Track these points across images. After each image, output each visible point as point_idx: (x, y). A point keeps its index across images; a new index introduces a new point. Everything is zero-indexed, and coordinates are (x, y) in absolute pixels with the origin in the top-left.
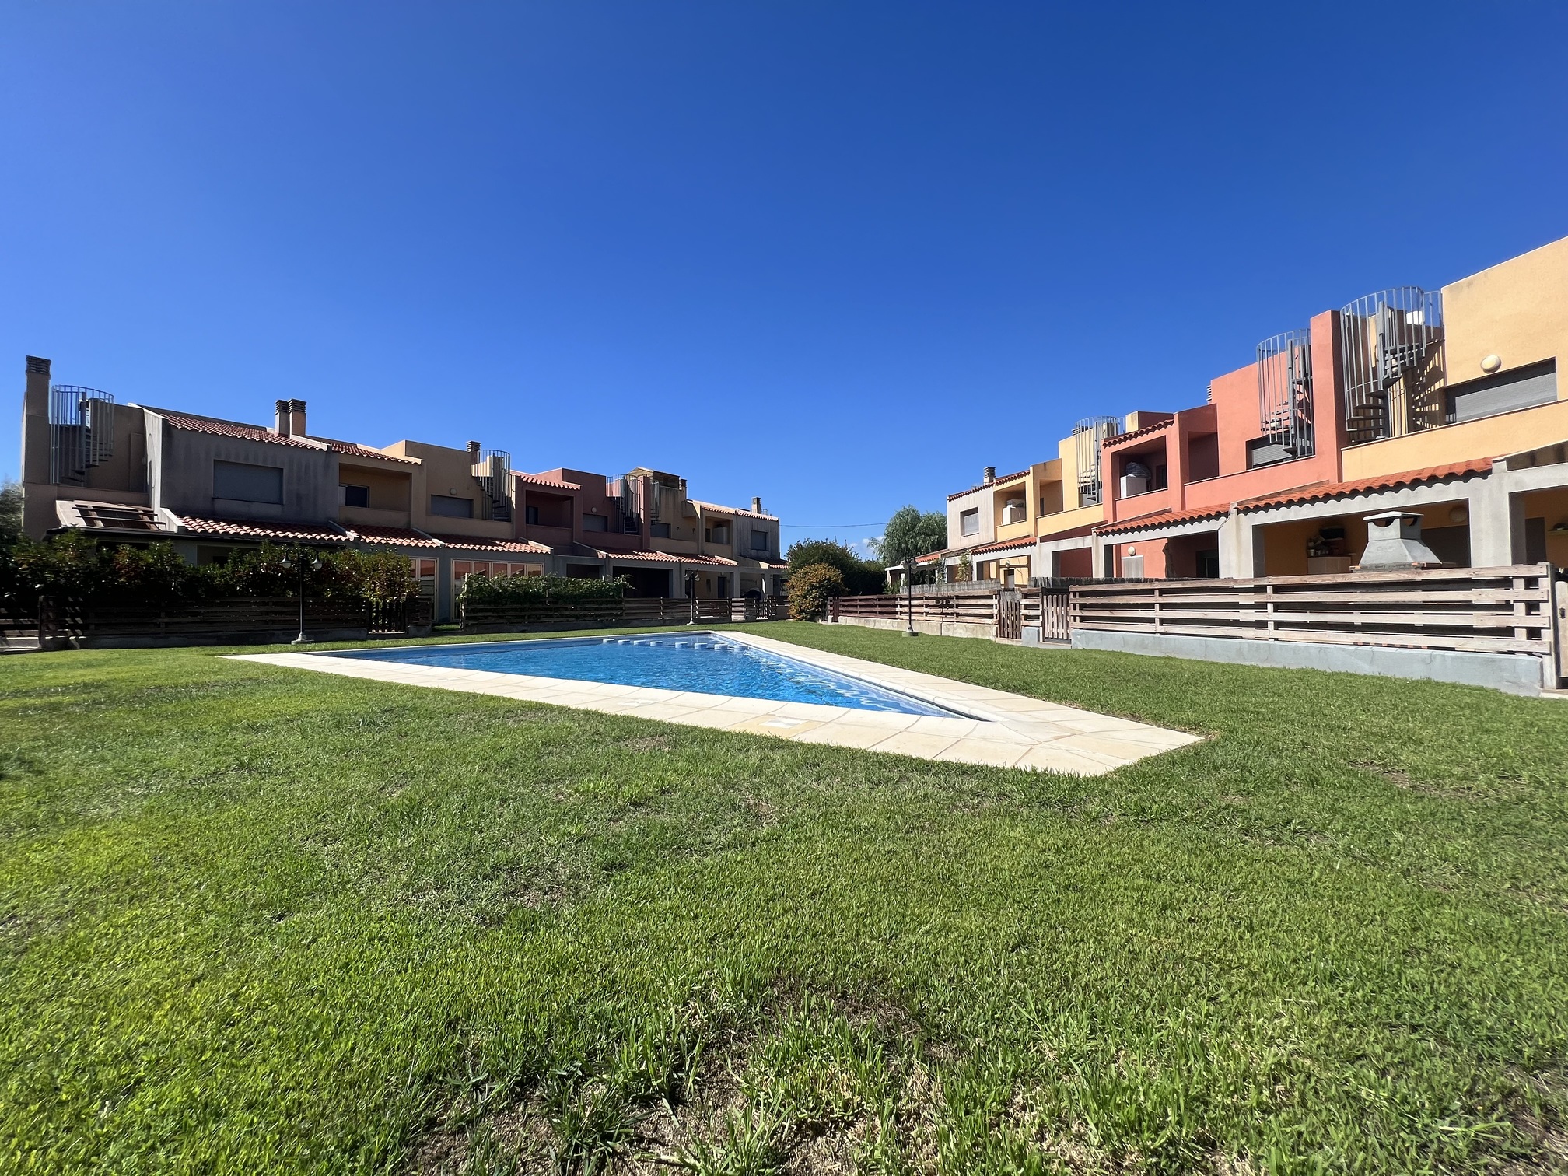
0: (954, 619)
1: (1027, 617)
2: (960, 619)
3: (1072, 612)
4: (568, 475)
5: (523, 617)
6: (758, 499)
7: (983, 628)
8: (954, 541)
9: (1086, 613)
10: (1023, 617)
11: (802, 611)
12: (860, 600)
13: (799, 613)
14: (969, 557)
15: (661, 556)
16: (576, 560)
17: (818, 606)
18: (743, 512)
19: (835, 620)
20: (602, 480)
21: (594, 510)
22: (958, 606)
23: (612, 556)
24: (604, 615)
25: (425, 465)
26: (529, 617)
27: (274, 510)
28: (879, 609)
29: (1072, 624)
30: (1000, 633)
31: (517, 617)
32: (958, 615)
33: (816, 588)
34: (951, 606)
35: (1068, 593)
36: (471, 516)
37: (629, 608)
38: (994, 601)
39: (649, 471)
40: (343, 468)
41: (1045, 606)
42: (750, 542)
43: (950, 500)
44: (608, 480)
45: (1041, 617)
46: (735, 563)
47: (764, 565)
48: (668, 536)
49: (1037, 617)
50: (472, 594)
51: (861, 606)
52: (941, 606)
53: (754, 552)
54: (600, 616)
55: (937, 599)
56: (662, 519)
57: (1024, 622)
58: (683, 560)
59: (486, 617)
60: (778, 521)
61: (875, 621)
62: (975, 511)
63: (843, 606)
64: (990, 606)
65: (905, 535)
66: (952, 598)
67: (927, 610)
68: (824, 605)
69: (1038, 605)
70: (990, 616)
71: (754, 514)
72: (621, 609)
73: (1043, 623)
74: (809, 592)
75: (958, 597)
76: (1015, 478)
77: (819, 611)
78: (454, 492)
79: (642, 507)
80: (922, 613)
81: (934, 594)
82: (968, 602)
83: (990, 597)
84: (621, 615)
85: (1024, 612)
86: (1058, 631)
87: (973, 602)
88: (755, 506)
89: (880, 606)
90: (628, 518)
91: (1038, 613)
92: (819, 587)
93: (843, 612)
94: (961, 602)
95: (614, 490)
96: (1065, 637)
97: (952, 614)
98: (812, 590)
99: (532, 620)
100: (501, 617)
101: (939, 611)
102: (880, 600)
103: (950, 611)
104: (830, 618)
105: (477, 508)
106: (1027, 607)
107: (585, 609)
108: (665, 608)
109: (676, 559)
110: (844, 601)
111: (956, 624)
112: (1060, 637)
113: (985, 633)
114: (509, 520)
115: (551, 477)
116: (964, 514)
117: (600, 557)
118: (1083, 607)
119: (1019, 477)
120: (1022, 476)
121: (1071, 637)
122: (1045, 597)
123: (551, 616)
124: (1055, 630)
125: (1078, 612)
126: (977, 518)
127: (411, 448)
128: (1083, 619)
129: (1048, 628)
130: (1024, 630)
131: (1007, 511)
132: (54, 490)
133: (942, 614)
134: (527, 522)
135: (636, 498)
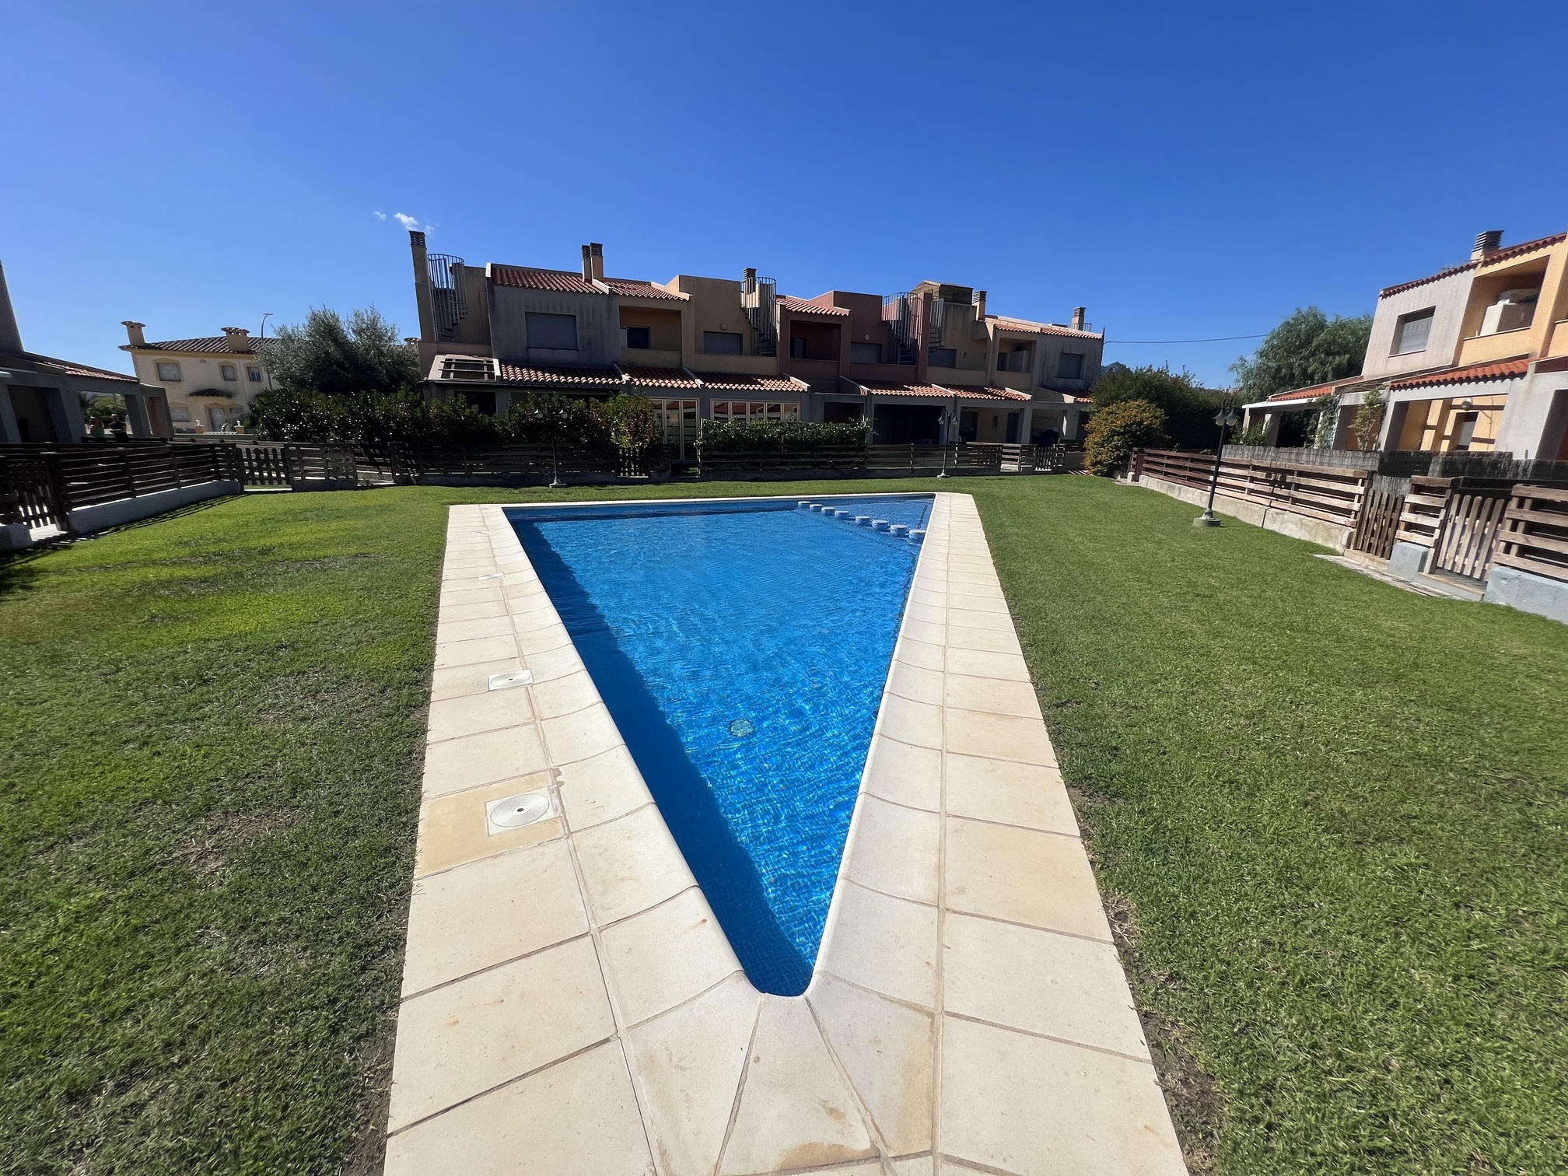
0: (1287, 506)
1: (1410, 527)
2: (1295, 508)
3: (1506, 534)
4: (840, 298)
5: (758, 464)
6: (1082, 310)
7: (1328, 529)
8: (1377, 363)
9: (1536, 542)
10: (1402, 526)
11: (1099, 463)
12: (1169, 457)
13: (1094, 465)
14: (1384, 394)
15: (937, 391)
16: (835, 397)
17: (1118, 458)
18: (1057, 328)
19: (1135, 479)
20: (877, 301)
21: (867, 337)
22: (1298, 487)
23: (874, 392)
24: (844, 463)
25: (693, 301)
26: (764, 464)
27: (569, 356)
28: (1188, 473)
29: (1499, 555)
30: (1353, 543)
31: (752, 464)
32: (1296, 501)
33: (1119, 434)
34: (1288, 486)
35: (1508, 498)
36: (741, 353)
37: (873, 456)
38: (1359, 489)
39: (935, 284)
40: (623, 309)
41: (1453, 512)
42: (1057, 367)
43: (1385, 296)
44: (884, 300)
45: (1437, 532)
46: (1028, 397)
47: (1069, 399)
48: (952, 365)
49: (1427, 530)
50: (707, 440)
51: (1168, 466)
52: (1273, 483)
53: (1061, 382)
54: (840, 464)
55: (1268, 470)
56: (947, 344)
57: (1402, 533)
58: (963, 394)
59: (722, 464)
60: (1102, 340)
61: (1180, 489)
62: (1429, 312)
63: (1148, 462)
64: (1350, 496)
65: (1290, 353)
66: (1291, 472)
67: (1252, 486)
68: (1127, 457)
69: (1438, 510)
70: (1346, 512)
71: (1073, 330)
72: (863, 456)
73: (1438, 545)
74: (1109, 439)
75: (1301, 474)
76: (1529, 250)
77: (1118, 465)
78: (724, 326)
79: (920, 331)
80: (1243, 489)
81: (1266, 463)
82: (1314, 483)
83: (1353, 481)
84: (863, 463)
85: (1407, 516)
86: (1466, 562)
87: (1323, 484)
88: (1076, 320)
89: (1191, 469)
90: (904, 346)
91: (1434, 523)
92: (1124, 434)
93: (1147, 470)
94: (1304, 481)
95: (891, 312)
96: (1477, 575)
97: (1287, 498)
98: (1113, 436)
99: (766, 467)
100: (736, 464)
101: (1267, 489)
102: (1193, 460)
103: (1284, 492)
104: (1131, 474)
105: (746, 344)
106: (1415, 509)
107: (824, 456)
108: (914, 457)
109: (951, 393)
110: (1150, 455)
111: (1288, 515)
112: (1467, 572)
113: (1330, 537)
114: (774, 355)
115: (820, 302)
116: (1405, 319)
117: (862, 394)
118: (1532, 528)
119: (1537, 247)
120: (1545, 244)
121: (1488, 578)
122: (1457, 497)
123: (786, 464)
124: (1459, 559)
125: (1519, 538)
126: (1428, 326)
127: (686, 283)
128: (1525, 551)
129: (1447, 553)
130: (1398, 545)
131: (1494, 313)
132: (434, 346)
133: (1272, 494)
134: (792, 356)
135: (915, 320)
